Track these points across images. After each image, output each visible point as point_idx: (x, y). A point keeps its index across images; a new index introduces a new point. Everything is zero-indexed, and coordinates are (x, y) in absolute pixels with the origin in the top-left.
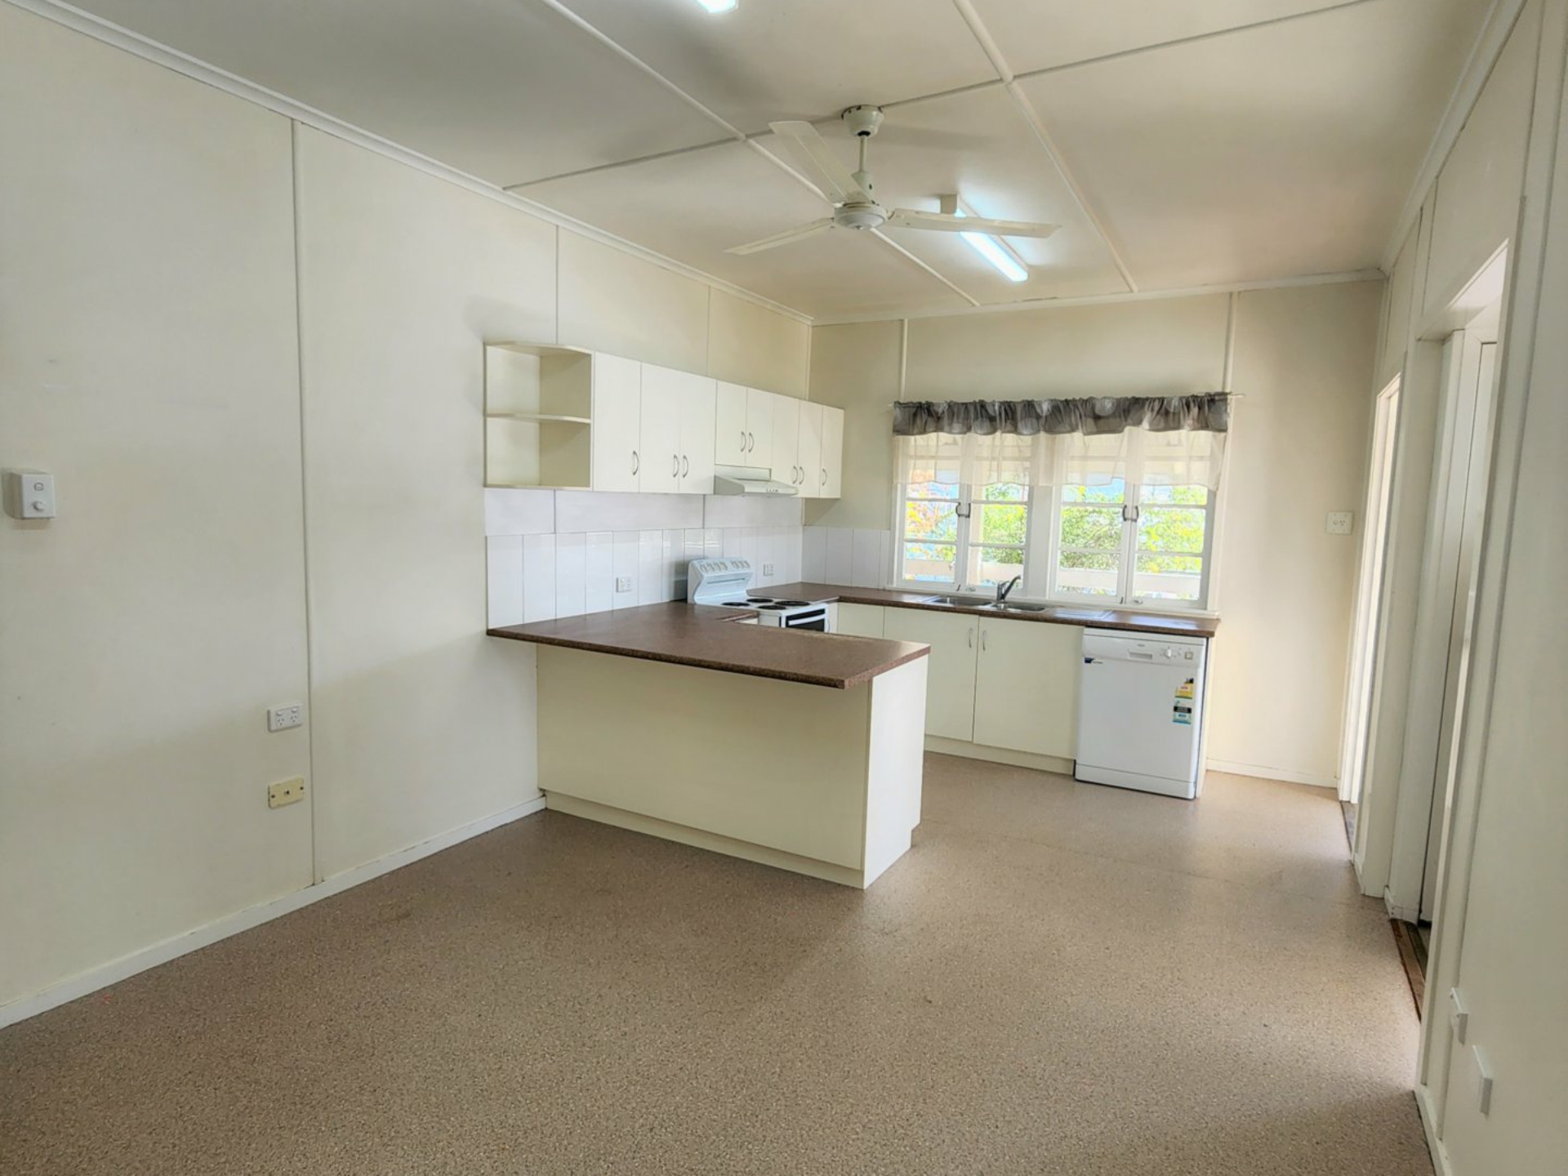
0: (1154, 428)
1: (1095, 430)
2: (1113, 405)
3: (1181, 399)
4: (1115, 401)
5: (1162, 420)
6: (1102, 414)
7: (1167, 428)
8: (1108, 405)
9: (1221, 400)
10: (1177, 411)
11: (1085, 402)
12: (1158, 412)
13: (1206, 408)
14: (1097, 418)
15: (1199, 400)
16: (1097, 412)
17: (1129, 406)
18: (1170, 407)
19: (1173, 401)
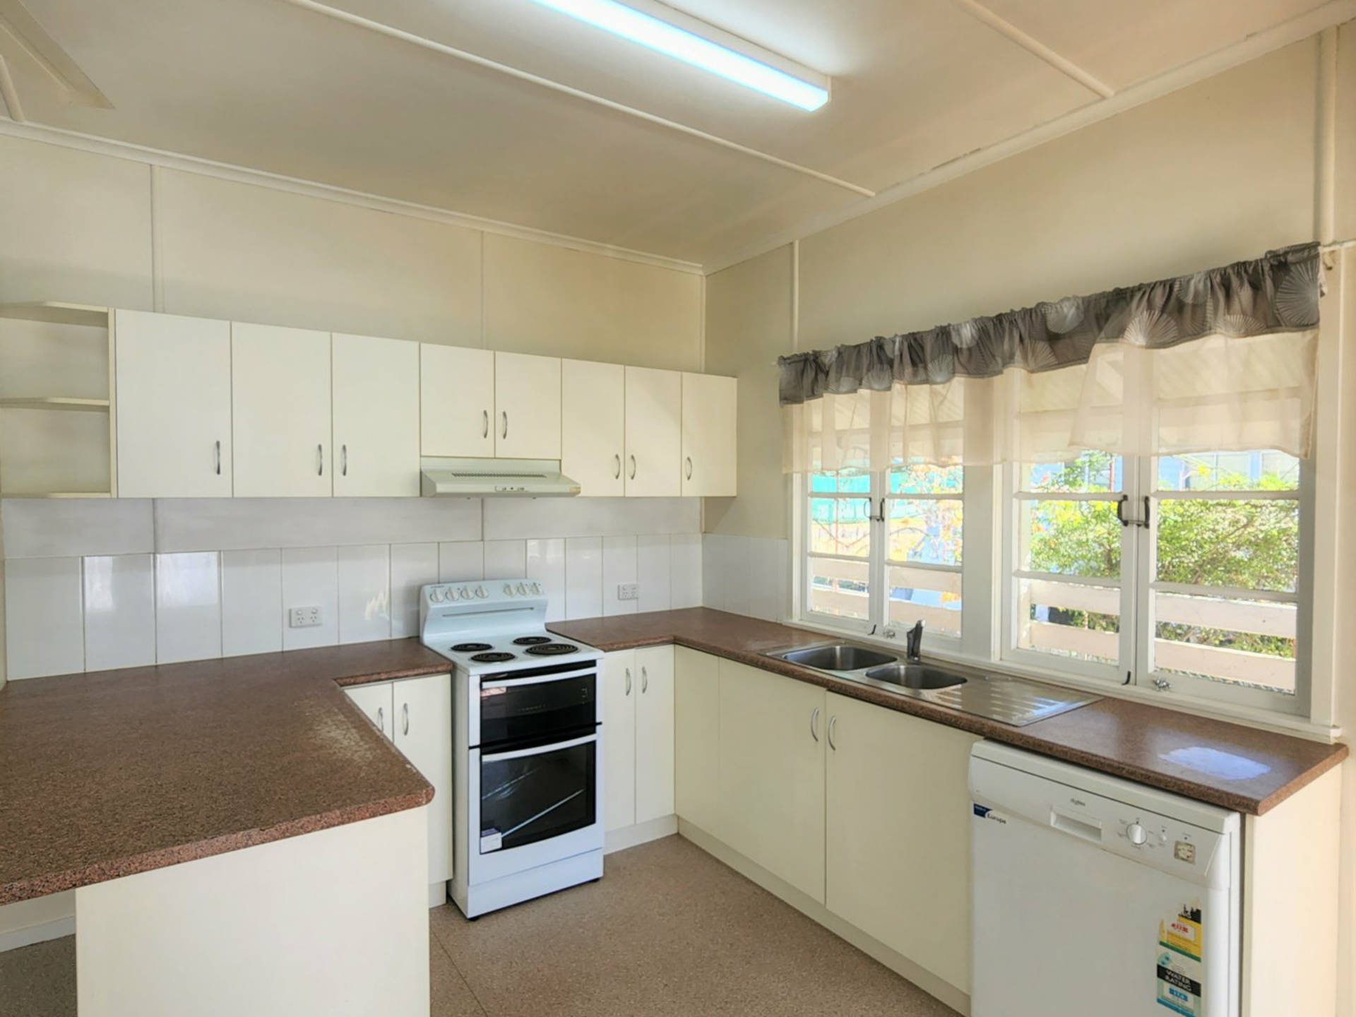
0: (1158, 342)
1: (1052, 360)
2: (1078, 308)
3: (1209, 275)
4: (1080, 302)
5: (1173, 323)
6: (1062, 331)
7: (1183, 337)
8: (1070, 311)
9: (1304, 261)
10: (1201, 300)
11: (1028, 313)
12: (1163, 311)
13: (1269, 284)
14: (1053, 338)
15: (1250, 270)
16: (1052, 327)
17: (1107, 306)
18: (1186, 295)
19: (1192, 282)
